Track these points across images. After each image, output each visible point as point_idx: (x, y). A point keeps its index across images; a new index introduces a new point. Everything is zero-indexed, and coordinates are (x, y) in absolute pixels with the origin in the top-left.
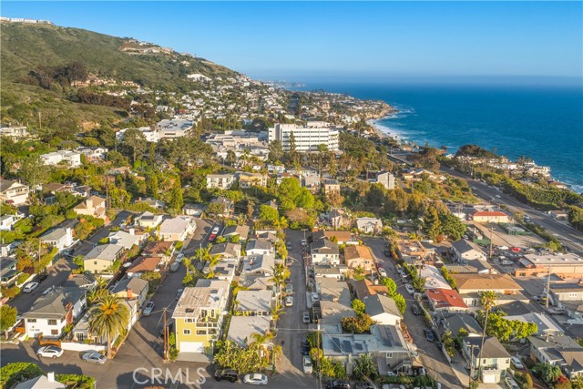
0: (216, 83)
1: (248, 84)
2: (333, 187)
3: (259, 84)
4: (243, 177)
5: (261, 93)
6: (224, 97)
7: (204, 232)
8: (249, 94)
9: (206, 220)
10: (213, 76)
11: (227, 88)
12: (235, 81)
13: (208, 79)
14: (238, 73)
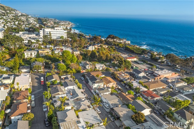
0: (7, 13)
1: (20, 14)
2: (77, 52)
3: (25, 14)
4: (40, 51)
5: (27, 17)
6: (12, 19)
7: (36, 81)
8: (22, 18)
9: (34, 74)
10: (5, 10)
11: (12, 15)
12: (15, 13)
13: (3, 12)
14: (15, 10)
